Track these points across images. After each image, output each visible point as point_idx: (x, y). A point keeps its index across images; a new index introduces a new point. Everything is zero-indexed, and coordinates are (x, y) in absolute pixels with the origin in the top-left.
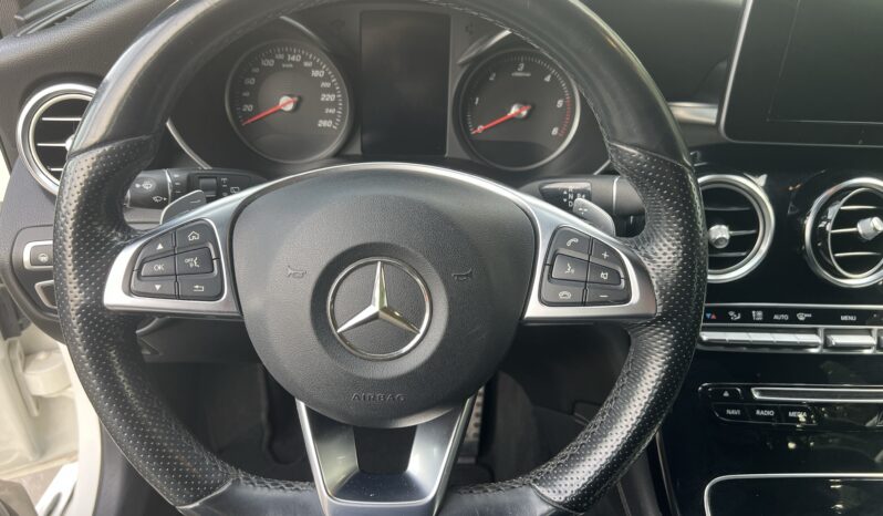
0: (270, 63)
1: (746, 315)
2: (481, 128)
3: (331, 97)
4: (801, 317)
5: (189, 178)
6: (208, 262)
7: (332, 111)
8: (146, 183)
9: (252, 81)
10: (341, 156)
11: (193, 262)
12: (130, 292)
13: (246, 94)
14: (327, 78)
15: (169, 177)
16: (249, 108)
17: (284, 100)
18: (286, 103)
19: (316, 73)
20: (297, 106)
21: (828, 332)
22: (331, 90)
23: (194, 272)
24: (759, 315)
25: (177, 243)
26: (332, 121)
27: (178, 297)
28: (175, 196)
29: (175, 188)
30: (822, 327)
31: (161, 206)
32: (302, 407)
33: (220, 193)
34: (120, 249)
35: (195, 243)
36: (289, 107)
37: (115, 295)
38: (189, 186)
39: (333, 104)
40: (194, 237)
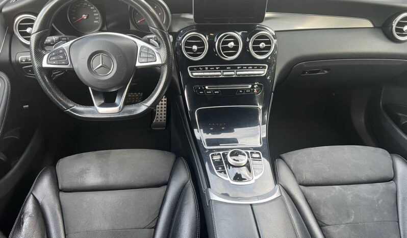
0: (79, 6)
1: (204, 68)
2: (139, 21)
3: (97, 14)
4: (217, 68)
5: (59, 38)
6: (65, 57)
7: (97, 18)
8: (49, 39)
9: (74, 11)
10: (101, 30)
11: (62, 57)
12: (48, 63)
13: (73, 14)
14: (95, 9)
15: (54, 38)
16: (74, 18)
17: (84, 16)
18: (84, 17)
19: (92, 8)
20: (88, 17)
21: (223, 72)
22: (96, 13)
23: (62, 59)
24: (207, 68)
25: (57, 53)
26: (98, 21)
27: (59, 65)
28: (56, 43)
29: (56, 41)
30: (222, 71)
31: (53, 45)
32: (90, 88)
33: (67, 41)
34: (45, 55)
35: (62, 53)
36: (85, 18)
37: (45, 64)
38: (59, 40)
39: (98, 16)
40: (61, 51)
